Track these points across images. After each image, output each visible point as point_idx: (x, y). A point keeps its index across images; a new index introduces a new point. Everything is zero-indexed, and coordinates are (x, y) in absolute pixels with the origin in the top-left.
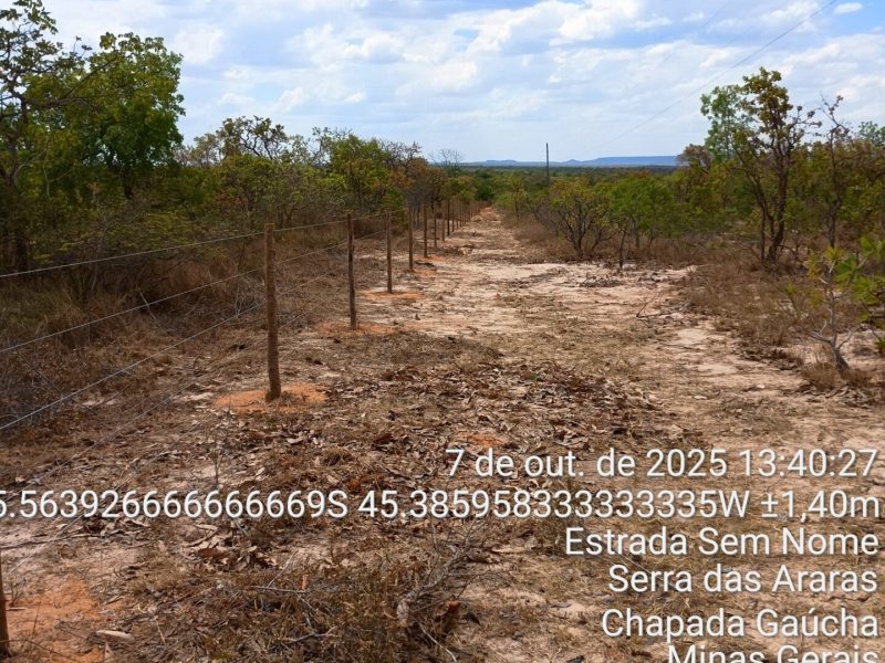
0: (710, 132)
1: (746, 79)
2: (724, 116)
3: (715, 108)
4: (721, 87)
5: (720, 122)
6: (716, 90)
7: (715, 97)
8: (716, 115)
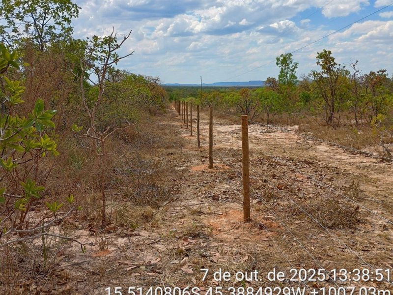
0: (280, 72)
1: (318, 54)
2: (285, 66)
3: (282, 63)
4: (284, 54)
5: (284, 68)
6: (282, 56)
7: (282, 58)
8: (282, 65)
